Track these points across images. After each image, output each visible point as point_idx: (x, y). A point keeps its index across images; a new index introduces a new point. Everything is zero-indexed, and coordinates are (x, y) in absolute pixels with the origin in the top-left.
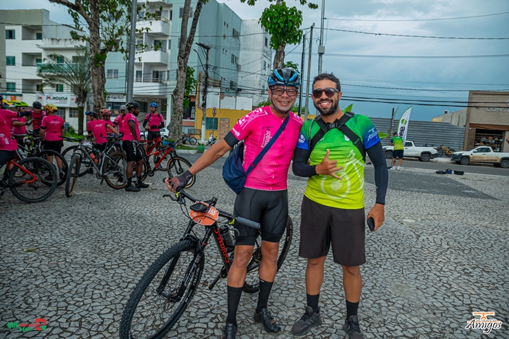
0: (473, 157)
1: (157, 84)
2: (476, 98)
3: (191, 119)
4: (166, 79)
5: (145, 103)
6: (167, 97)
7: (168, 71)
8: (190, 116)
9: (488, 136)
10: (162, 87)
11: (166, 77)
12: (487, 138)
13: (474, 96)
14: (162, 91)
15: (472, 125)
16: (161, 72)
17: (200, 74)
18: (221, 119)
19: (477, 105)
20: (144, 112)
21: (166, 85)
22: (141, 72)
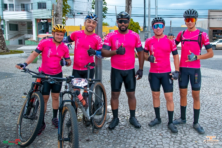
0: (218, 46)
1: (25, 12)
2: (212, 14)
3: (49, 33)
4: (30, 9)
5: (16, 25)
6: (32, 20)
7: (32, 4)
8: (48, 32)
9: (218, 33)
10: (29, 14)
11: (31, 7)
12: (218, 35)
13: (211, 13)
14: (29, 16)
15: (211, 28)
16: (27, 4)
17: (53, 5)
18: (69, 32)
19: (212, 17)
20: (17, 30)
21: (31, 13)
22: (13, 5)
